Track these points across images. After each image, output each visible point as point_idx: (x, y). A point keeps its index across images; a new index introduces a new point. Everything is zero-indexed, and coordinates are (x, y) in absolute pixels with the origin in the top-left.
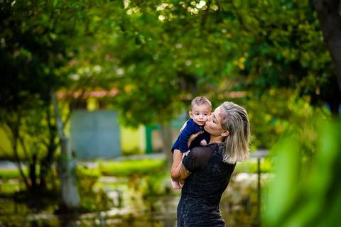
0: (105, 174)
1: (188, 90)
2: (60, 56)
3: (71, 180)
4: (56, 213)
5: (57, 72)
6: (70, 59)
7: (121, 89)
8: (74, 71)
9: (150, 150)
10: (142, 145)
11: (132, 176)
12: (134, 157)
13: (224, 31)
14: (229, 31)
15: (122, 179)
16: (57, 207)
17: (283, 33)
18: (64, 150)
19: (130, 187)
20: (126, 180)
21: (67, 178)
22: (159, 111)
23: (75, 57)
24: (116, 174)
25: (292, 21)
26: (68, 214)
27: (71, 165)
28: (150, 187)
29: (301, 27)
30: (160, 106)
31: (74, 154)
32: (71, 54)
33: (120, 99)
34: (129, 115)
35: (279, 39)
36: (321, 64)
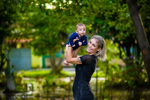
0: (25, 76)
1: (63, 39)
2: (7, 23)
3: (11, 78)
4: (4, 93)
5: (5, 30)
6: (11, 24)
7: (34, 38)
8: (13, 29)
9: (44, 67)
10: (41, 64)
11: (37, 77)
12: (38, 70)
13: (83, 12)
14: (85, 12)
15: (32, 79)
16: (4, 90)
17: (110, 13)
18: (8, 64)
19: (37, 82)
20: (35, 79)
21: (9, 77)
22: (50, 49)
23: (14, 23)
24: (30, 77)
25: (115, 8)
26: (9, 93)
27: (11, 71)
28: (47, 82)
29: (119, 10)
30: (51, 46)
31: (13, 66)
32: (12, 22)
33: (33, 43)
34: (37, 50)
35: (108, 16)
36: (125, 28)
